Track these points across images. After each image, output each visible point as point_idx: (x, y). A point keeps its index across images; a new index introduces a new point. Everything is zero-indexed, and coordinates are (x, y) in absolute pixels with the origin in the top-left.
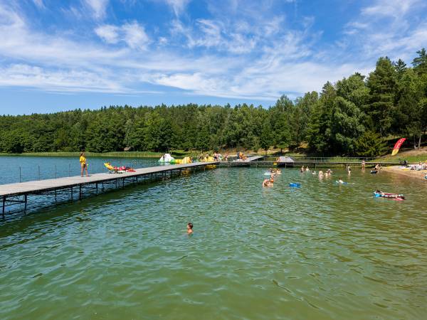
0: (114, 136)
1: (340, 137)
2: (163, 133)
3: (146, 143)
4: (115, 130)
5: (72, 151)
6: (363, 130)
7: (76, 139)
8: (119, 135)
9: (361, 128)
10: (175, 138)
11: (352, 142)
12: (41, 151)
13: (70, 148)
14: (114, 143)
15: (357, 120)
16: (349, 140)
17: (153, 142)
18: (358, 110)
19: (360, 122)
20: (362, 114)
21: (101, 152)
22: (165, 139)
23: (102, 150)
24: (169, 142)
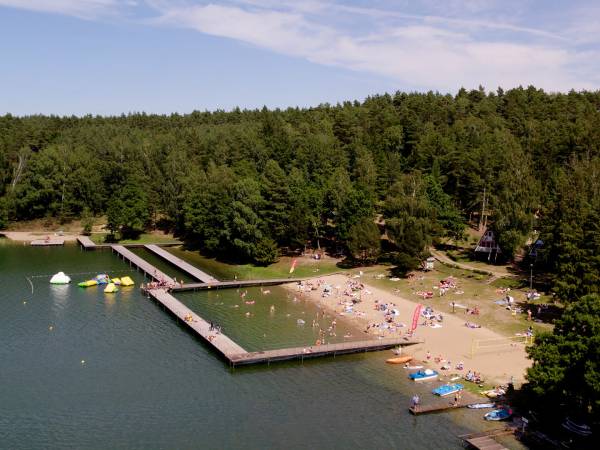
1: (238, 242)
6: (261, 236)
9: (259, 234)
11: (251, 248)
15: (255, 226)
16: (248, 245)
18: (255, 216)
19: (258, 228)
20: (260, 221)
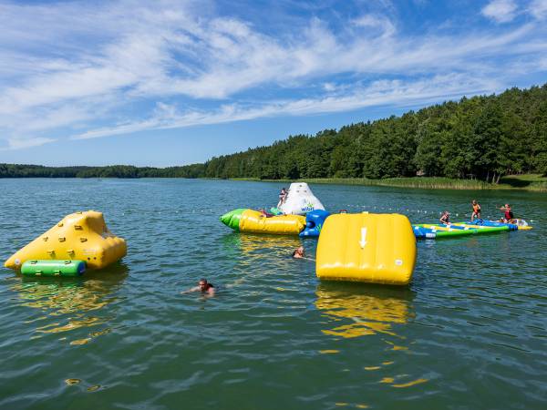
0: (400, 152)
2: (479, 137)
3: (444, 160)
4: (402, 140)
5: (347, 177)
7: (352, 159)
8: (409, 149)
10: (508, 147)
12: (315, 177)
13: (343, 172)
14: (400, 163)
17: (459, 158)
21: (379, 178)
22: (484, 151)
23: (381, 175)
24: (492, 156)
